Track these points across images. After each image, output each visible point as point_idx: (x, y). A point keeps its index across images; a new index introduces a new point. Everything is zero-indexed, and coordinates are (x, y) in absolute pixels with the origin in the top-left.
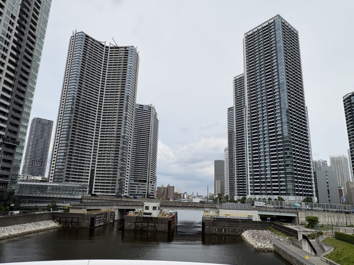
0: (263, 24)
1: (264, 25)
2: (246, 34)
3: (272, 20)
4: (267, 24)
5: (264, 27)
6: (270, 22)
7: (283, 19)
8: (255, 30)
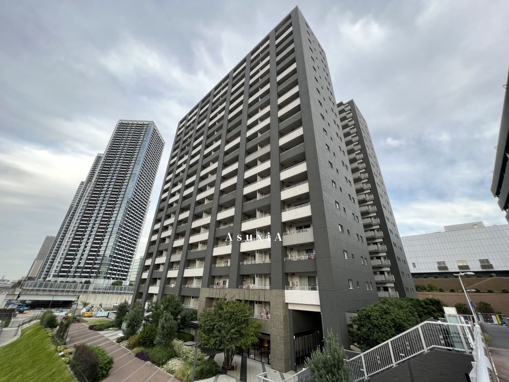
0: (139, 121)
1: (139, 123)
2: (121, 120)
3: (147, 123)
4: (142, 123)
5: (139, 124)
6: (145, 123)
7: (156, 127)
8: (130, 122)
